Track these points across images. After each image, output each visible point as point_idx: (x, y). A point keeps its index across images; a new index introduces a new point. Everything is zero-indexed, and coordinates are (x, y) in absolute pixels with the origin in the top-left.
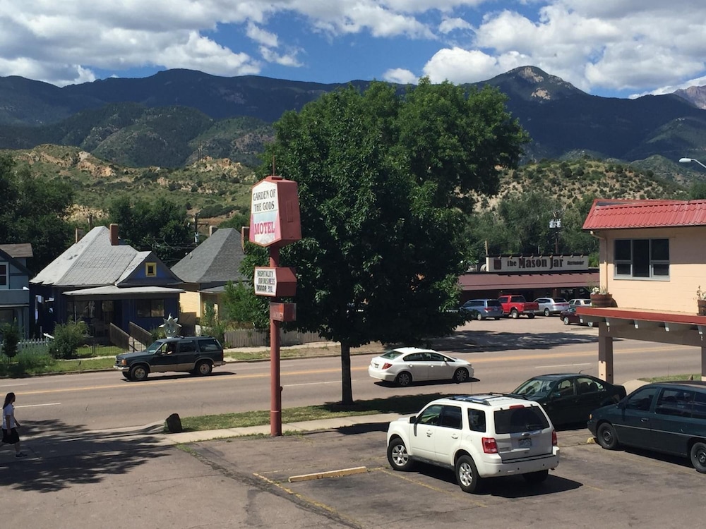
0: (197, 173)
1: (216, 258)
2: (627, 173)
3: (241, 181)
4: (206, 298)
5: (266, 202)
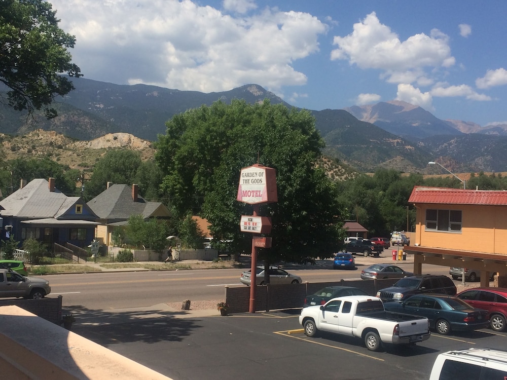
0: (32, 140)
1: (116, 204)
2: (323, 159)
3: (64, 148)
4: (110, 229)
5: (254, 178)
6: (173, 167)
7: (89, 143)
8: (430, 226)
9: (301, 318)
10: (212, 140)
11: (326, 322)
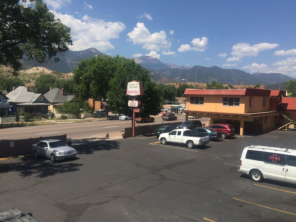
1: (56, 96)
4: (54, 107)
5: (134, 86)
6: (82, 81)
7: (26, 71)
8: (191, 103)
9: (160, 138)
10: (99, 70)
11: (171, 139)
